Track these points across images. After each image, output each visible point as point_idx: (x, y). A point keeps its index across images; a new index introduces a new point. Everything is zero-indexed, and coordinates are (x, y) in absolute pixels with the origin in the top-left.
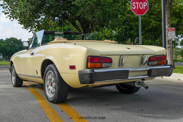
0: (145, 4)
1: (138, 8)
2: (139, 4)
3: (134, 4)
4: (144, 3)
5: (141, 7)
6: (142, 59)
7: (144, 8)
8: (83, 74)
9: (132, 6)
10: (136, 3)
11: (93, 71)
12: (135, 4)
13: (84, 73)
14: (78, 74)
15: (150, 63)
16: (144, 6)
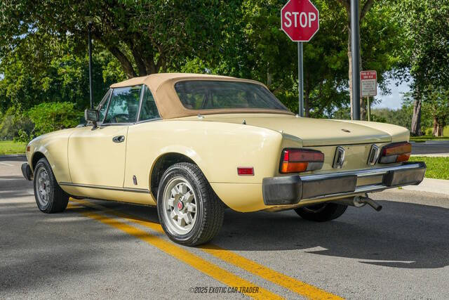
0: (312, 17)
1: (296, 26)
2: (298, 16)
3: (288, 15)
4: (310, 14)
5: (303, 24)
6: (372, 152)
7: (310, 26)
8: (276, 185)
9: (285, 20)
10: (293, 13)
11: (298, 178)
12: (290, 15)
13: (278, 183)
14: (261, 185)
15: (384, 159)
16: (310, 20)
